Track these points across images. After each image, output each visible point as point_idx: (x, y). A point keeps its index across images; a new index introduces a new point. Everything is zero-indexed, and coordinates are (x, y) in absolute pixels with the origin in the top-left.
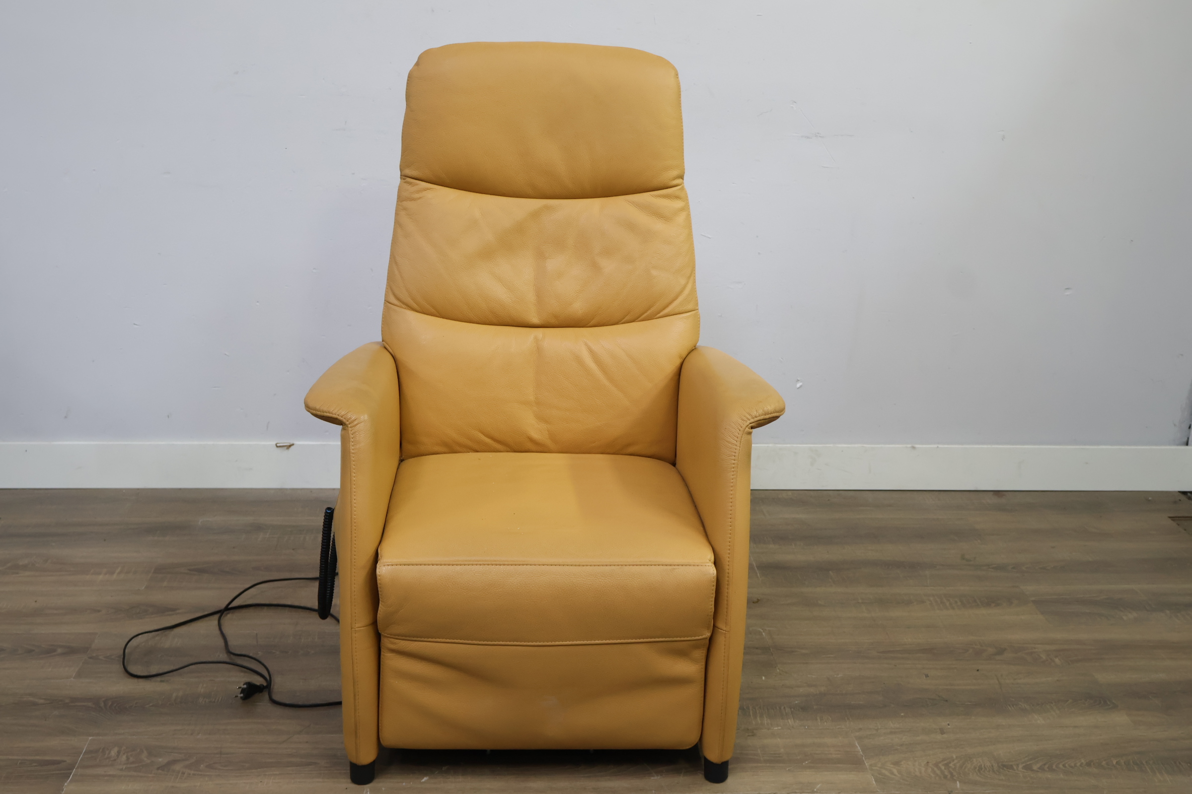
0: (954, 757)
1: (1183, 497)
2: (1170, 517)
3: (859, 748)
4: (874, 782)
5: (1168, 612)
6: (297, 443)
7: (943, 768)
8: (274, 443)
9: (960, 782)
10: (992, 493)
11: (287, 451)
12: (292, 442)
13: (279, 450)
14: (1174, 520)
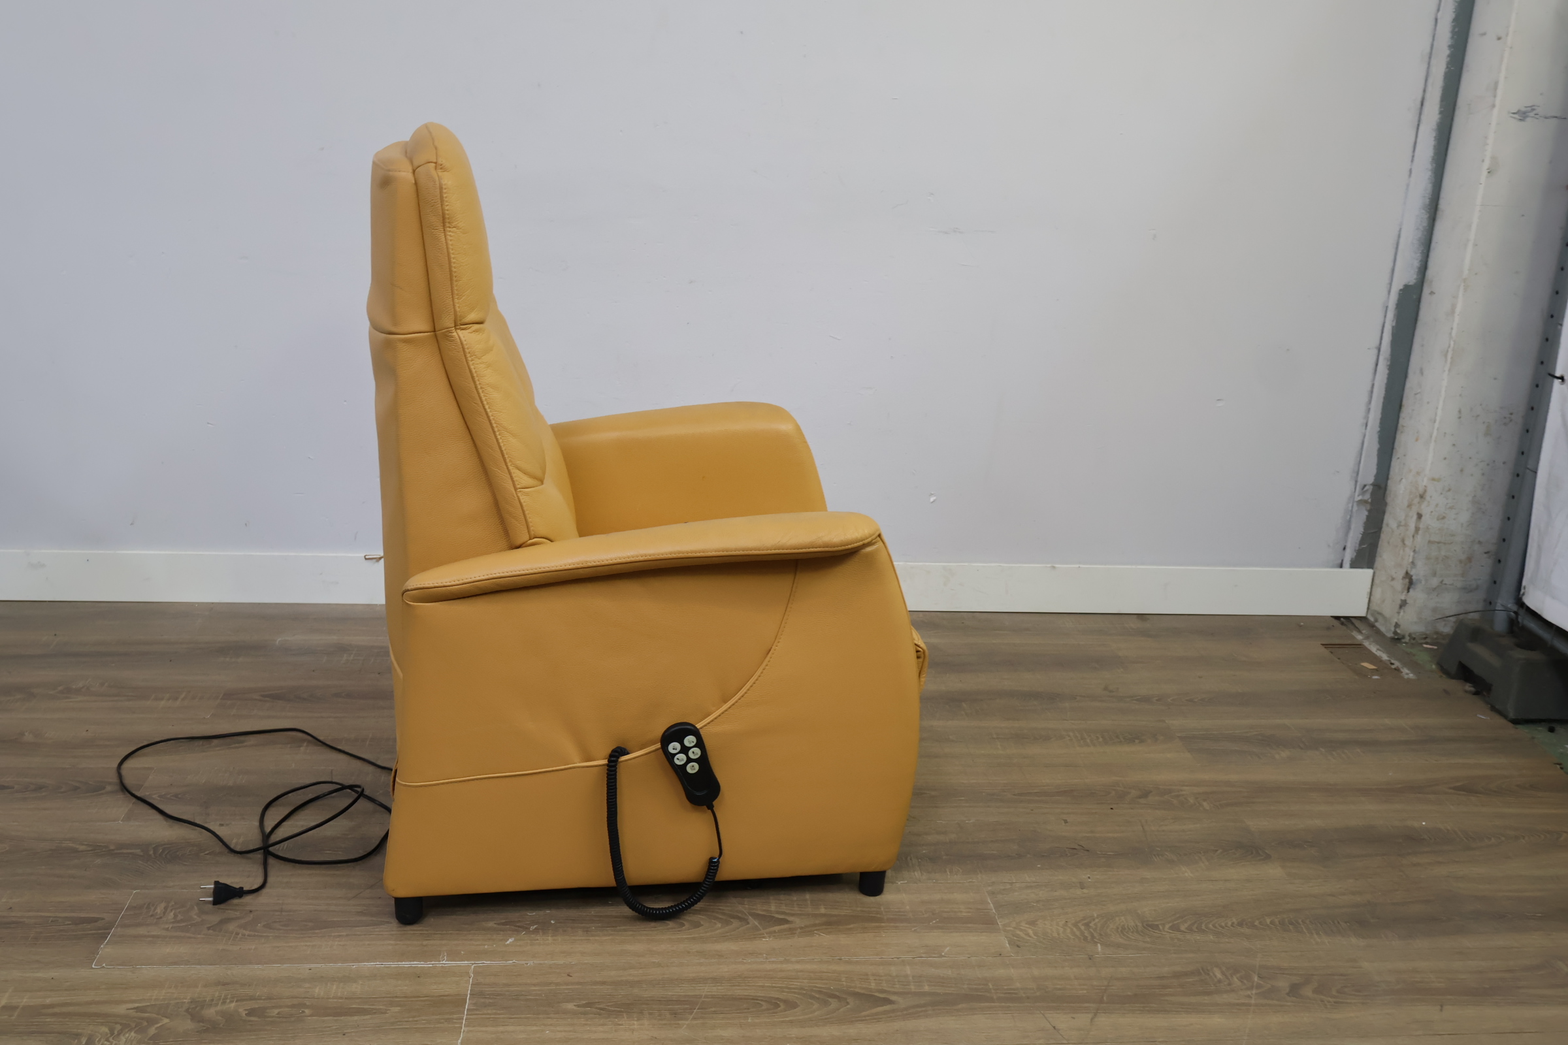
0: (1095, 915)
3: (992, 905)
4: (1008, 945)
7: (1083, 928)
9: (1101, 944)
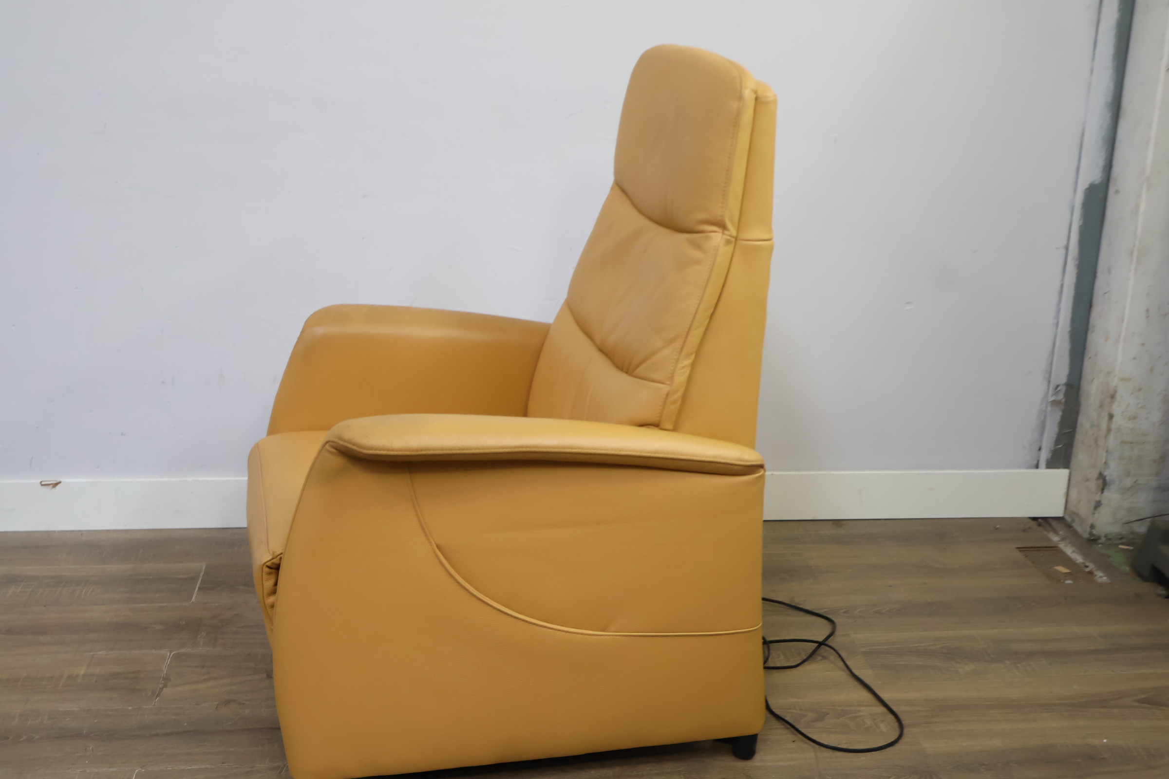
1: (1033, 524)
2: (1018, 548)
5: (1008, 662)
6: (63, 480)
8: (40, 481)
10: (831, 522)
11: (54, 489)
12: (58, 480)
13: (43, 487)
14: (1020, 551)
